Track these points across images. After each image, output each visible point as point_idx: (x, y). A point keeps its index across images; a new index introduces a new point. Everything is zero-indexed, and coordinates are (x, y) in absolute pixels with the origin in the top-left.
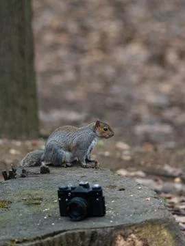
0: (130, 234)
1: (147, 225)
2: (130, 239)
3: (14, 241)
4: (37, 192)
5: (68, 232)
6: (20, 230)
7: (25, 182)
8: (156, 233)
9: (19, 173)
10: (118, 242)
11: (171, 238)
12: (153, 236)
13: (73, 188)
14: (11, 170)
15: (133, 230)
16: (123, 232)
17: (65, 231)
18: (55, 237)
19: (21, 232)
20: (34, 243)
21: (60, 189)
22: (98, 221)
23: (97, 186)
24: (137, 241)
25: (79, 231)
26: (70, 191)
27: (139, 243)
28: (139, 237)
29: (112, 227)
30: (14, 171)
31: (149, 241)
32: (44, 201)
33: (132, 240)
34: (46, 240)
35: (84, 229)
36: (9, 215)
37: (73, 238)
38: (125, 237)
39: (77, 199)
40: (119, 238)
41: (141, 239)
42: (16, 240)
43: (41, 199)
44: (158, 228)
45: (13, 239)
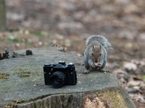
0: (95, 97)
1: (107, 91)
2: (95, 101)
3: (16, 101)
4: (25, 68)
5: (53, 96)
6: (18, 94)
7: (16, 61)
8: (113, 96)
9: (10, 54)
10: (87, 103)
11: (123, 100)
12: (111, 99)
13: (54, 65)
14: (5, 53)
15: (97, 95)
16: (90, 96)
17: (50, 95)
18: (44, 99)
19: (19, 95)
20: (30, 103)
21: (45, 65)
22: (73, 88)
23: (71, 64)
24: (100, 102)
25: (60, 95)
26: (52, 67)
27: (101, 103)
28: (101, 99)
29: (83, 92)
30: (7, 53)
31: (108, 102)
32: (32, 74)
33: (97, 102)
34: (37, 101)
35: (64, 93)
36: (9, 83)
37: (57, 100)
38: (91, 99)
39: (57, 73)
40: (87, 100)
41: (103, 101)
42: (17, 101)
43: (29, 73)
44: (114, 93)
45: (15, 100)
